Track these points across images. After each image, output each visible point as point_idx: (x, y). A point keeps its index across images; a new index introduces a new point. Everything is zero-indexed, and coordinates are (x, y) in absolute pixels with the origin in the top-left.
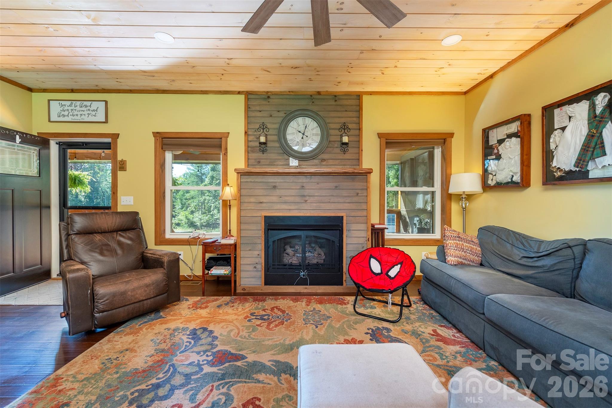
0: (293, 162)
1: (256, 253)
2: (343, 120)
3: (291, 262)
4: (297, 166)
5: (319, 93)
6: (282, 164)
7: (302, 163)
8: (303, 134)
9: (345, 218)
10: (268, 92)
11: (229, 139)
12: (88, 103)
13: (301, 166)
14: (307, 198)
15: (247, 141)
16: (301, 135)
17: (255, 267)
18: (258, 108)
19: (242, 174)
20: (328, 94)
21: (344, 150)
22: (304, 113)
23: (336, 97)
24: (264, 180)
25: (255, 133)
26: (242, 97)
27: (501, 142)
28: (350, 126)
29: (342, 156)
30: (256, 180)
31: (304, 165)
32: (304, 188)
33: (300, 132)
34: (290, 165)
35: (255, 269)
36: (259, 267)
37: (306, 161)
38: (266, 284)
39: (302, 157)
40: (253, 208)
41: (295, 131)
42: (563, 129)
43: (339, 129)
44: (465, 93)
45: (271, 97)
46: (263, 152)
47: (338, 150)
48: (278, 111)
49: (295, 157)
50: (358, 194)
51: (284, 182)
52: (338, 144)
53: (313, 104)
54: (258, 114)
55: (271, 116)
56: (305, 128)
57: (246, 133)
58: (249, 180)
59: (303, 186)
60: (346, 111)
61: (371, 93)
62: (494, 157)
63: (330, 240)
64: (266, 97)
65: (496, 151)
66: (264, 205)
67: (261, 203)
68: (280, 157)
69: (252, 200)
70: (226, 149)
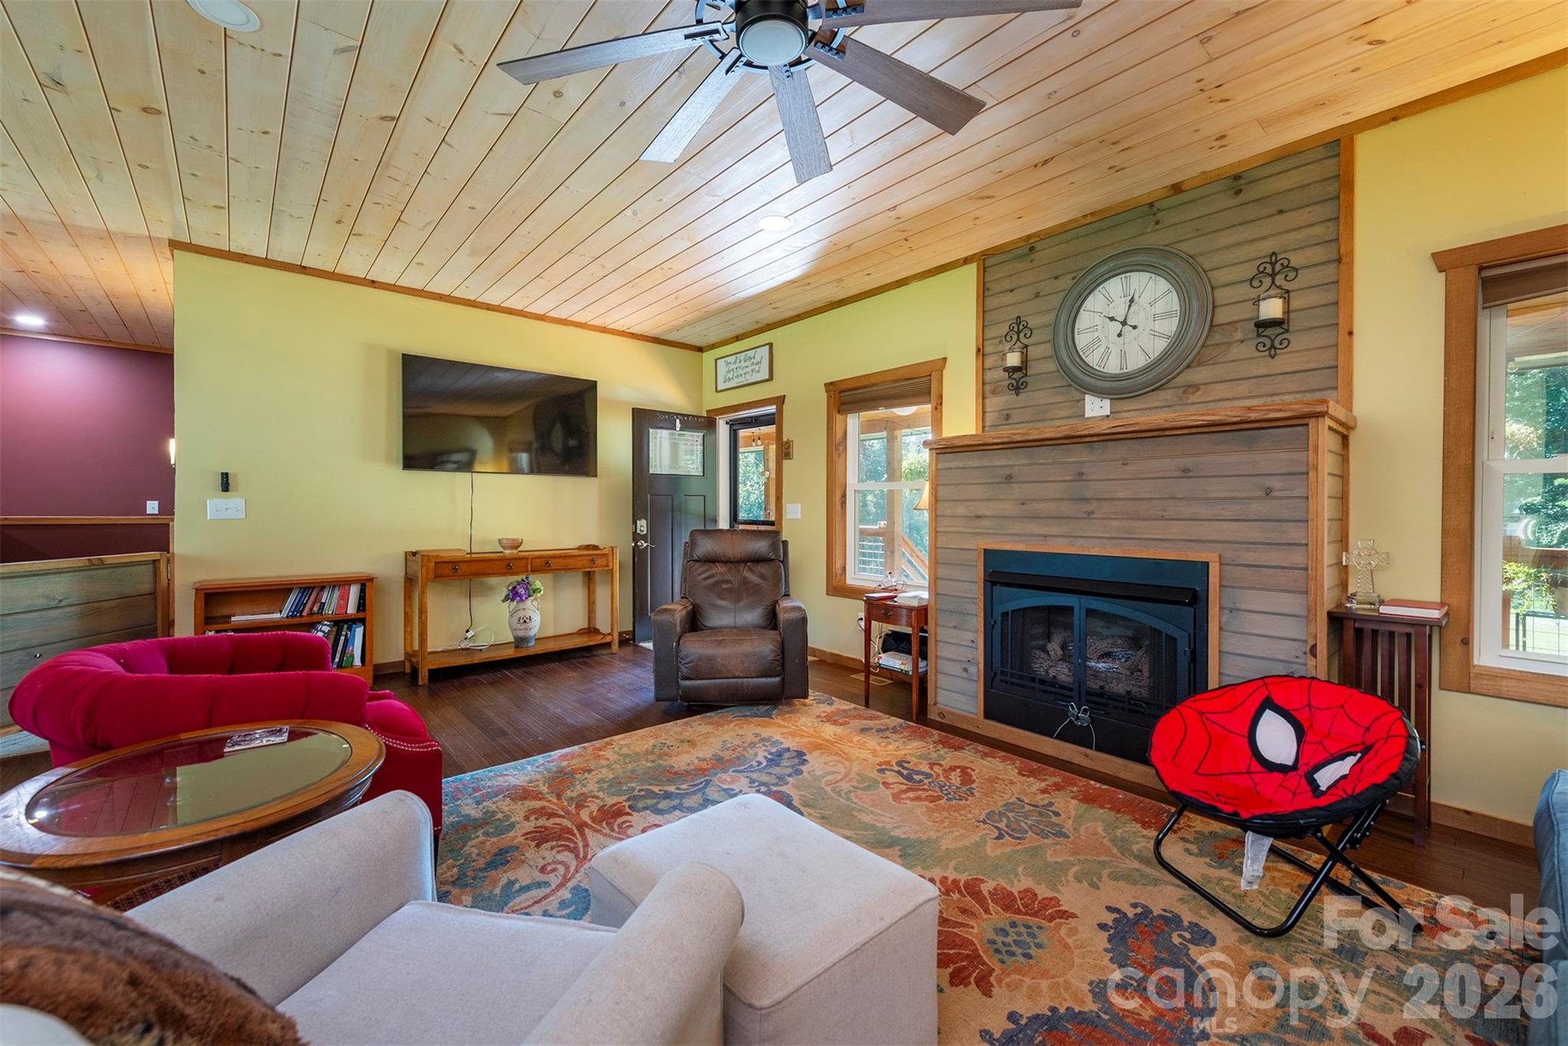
0: (1096, 408)
1: (969, 636)
2: (1267, 247)
3: (1054, 677)
4: (1108, 416)
5: (1177, 188)
6: (1065, 414)
7: (1121, 404)
8: (1124, 323)
9: (1214, 570)
10: (1029, 237)
11: (947, 374)
12: (751, 353)
13: (1117, 415)
14: (1093, 505)
15: (983, 370)
16: (1116, 327)
17: (966, 670)
18: (1007, 284)
19: (938, 451)
20: (1208, 180)
21: (1272, 346)
22: (1124, 262)
23: (1237, 181)
24: (985, 463)
25: (1000, 348)
26: (971, 270)
28: (1296, 260)
29: (1260, 366)
30: (969, 464)
31: (1129, 411)
32: (1084, 477)
33: (1112, 319)
34: (1086, 416)
35: (965, 675)
36: (972, 669)
37: (1127, 401)
38: (988, 715)
39: (1120, 388)
40: (961, 529)
41: (1098, 320)
43: (1251, 280)
45: (1038, 246)
46: (1017, 389)
47: (1247, 350)
48: (1056, 278)
49: (1100, 393)
51: (1031, 464)
52: (1242, 331)
53: (1157, 227)
54: (1008, 299)
55: (1037, 295)
56: (1130, 306)
57: (978, 350)
58: (953, 464)
59: (1081, 474)
60: (1281, 212)
63: (1160, 632)
64: (1025, 250)
66: (984, 523)
67: (978, 517)
68: (1059, 398)
69: (960, 510)
70: (941, 397)
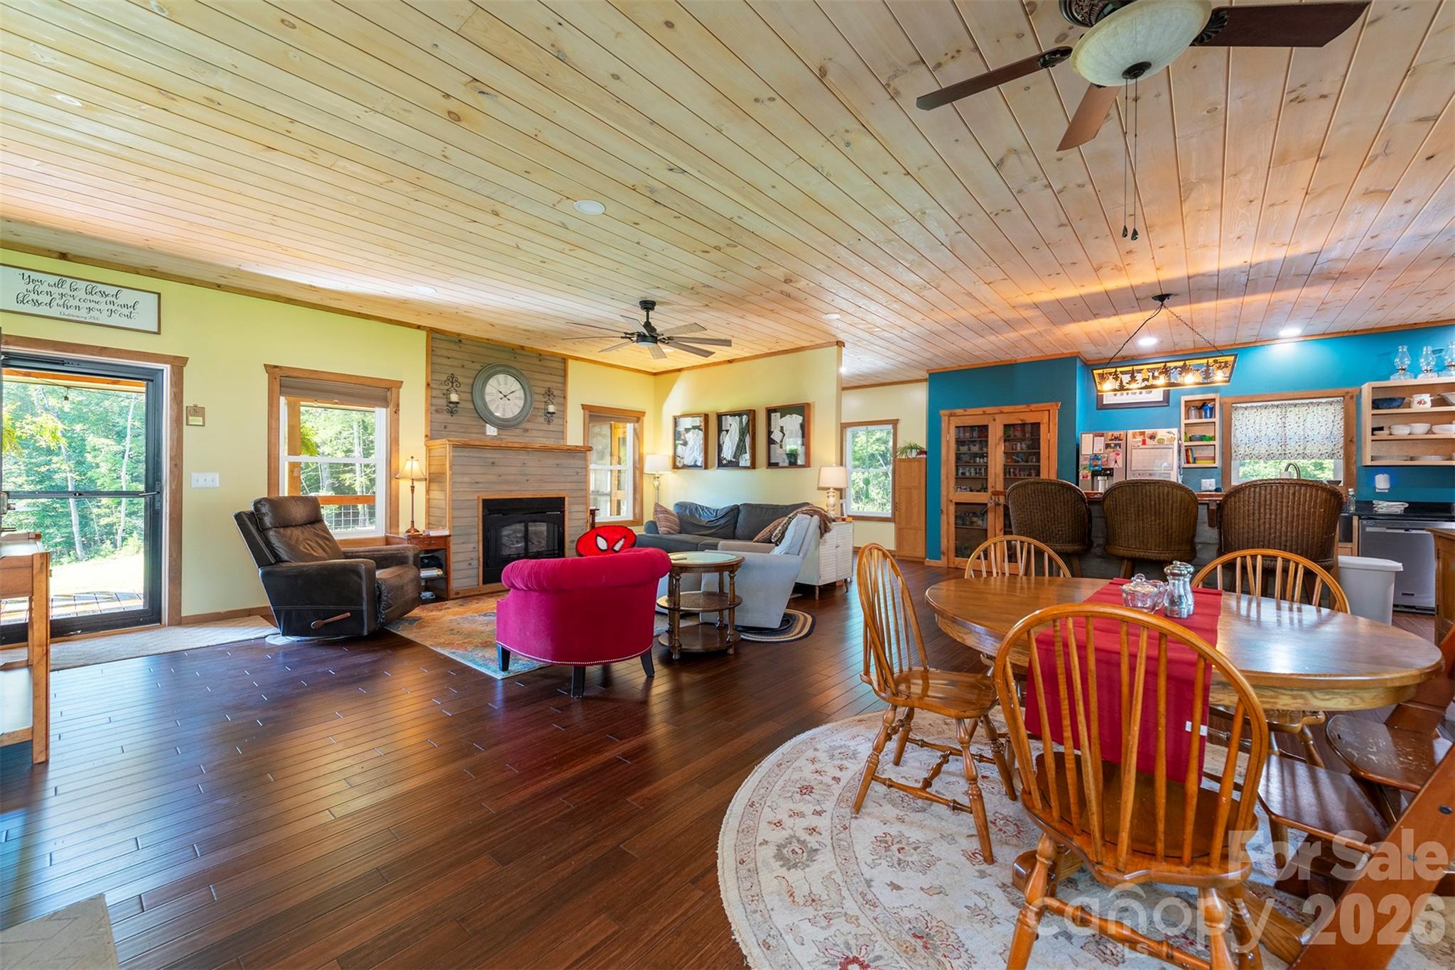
0: (491, 431)
1: (472, 546)
2: (548, 385)
4: (496, 437)
5: (522, 348)
6: (477, 431)
7: (501, 432)
8: (505, 396)
9: (566, 499)
10: (459, 335)
13: (500, 437)
14: (529, 477)
15: (430, 399)
16: (501, 396)
17: (470, 564)
18: (445, 353)
20: (532, 350)
21: (549, 421)
22: (508, 370)
23: (540, 356)
24: (480, 455)
25: (441, 387)
26: (423, 334)
27: (687, 430)
28: (555, 393)
29: (546, 427)
31: (505, 436)
32: (525, 465)
33: (501, 393)
34: (487, 435)
35: (472, 566)
36: (475, 563)
37: (506, 431)
38: (484, 581)
39: (503, 425)
40: (469, 489)
41: (494, 391)
42: (727, 431)
43: (545, 395)
44: (655, 374)
45: (463, 341)
46: (452, 413)
47: (542, 420)
48: (472, 362)
49: (493, 424)
50: (578, 473)
51: (504, 458)
52: (541, 413)
53: (516, 360)
54: (446, 361)
55: (463, 366)
56: (507, 389)
57: (428, 385)
59: (524, 463)
60: (551, 374)
61: (577, 359)
62: (681, 442)
64: (457, 340)
65: (683, 437)
66: (481, 485)
67: (477, 483)
68: (474, 423)
69: (466, 479)
70: (398, 405)
